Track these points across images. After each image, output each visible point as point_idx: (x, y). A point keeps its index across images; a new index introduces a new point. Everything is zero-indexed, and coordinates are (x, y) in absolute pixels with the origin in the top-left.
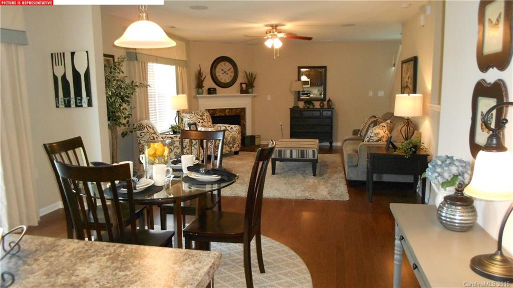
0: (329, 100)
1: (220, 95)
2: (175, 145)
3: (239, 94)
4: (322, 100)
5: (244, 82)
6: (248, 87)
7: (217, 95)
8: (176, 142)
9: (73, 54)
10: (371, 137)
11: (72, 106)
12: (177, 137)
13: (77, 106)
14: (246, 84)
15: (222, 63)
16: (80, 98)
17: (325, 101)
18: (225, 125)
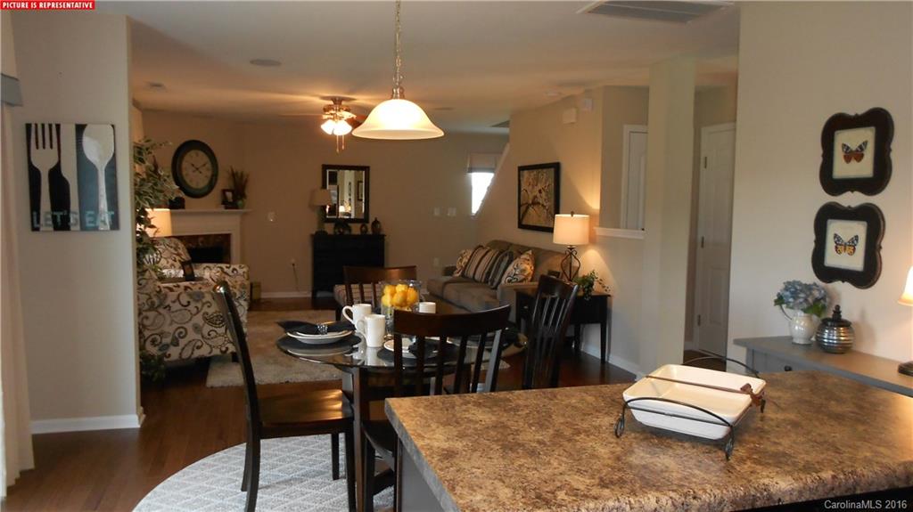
0: (376, 222)
1: (192, 210)
2: (204, 300)
3: (222, 209)
4: (363, 221)
5: (228, 188)
6: (236, 196)
7: (187, 210)
8: (206, 295)
9: (80, 129)
10: (515, 275)
11: (72, 228)
12: (178, 286)
13: (83, 228)
14: (232, 191)
15: (193, 153)
16: (92, 213)
17: (368, 222)
18: (220, 265)
